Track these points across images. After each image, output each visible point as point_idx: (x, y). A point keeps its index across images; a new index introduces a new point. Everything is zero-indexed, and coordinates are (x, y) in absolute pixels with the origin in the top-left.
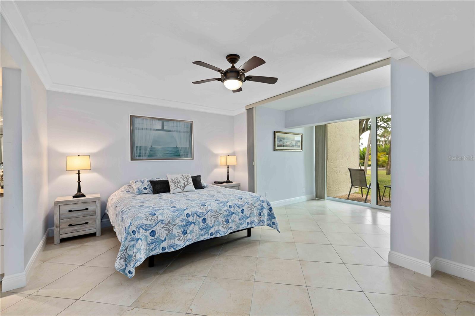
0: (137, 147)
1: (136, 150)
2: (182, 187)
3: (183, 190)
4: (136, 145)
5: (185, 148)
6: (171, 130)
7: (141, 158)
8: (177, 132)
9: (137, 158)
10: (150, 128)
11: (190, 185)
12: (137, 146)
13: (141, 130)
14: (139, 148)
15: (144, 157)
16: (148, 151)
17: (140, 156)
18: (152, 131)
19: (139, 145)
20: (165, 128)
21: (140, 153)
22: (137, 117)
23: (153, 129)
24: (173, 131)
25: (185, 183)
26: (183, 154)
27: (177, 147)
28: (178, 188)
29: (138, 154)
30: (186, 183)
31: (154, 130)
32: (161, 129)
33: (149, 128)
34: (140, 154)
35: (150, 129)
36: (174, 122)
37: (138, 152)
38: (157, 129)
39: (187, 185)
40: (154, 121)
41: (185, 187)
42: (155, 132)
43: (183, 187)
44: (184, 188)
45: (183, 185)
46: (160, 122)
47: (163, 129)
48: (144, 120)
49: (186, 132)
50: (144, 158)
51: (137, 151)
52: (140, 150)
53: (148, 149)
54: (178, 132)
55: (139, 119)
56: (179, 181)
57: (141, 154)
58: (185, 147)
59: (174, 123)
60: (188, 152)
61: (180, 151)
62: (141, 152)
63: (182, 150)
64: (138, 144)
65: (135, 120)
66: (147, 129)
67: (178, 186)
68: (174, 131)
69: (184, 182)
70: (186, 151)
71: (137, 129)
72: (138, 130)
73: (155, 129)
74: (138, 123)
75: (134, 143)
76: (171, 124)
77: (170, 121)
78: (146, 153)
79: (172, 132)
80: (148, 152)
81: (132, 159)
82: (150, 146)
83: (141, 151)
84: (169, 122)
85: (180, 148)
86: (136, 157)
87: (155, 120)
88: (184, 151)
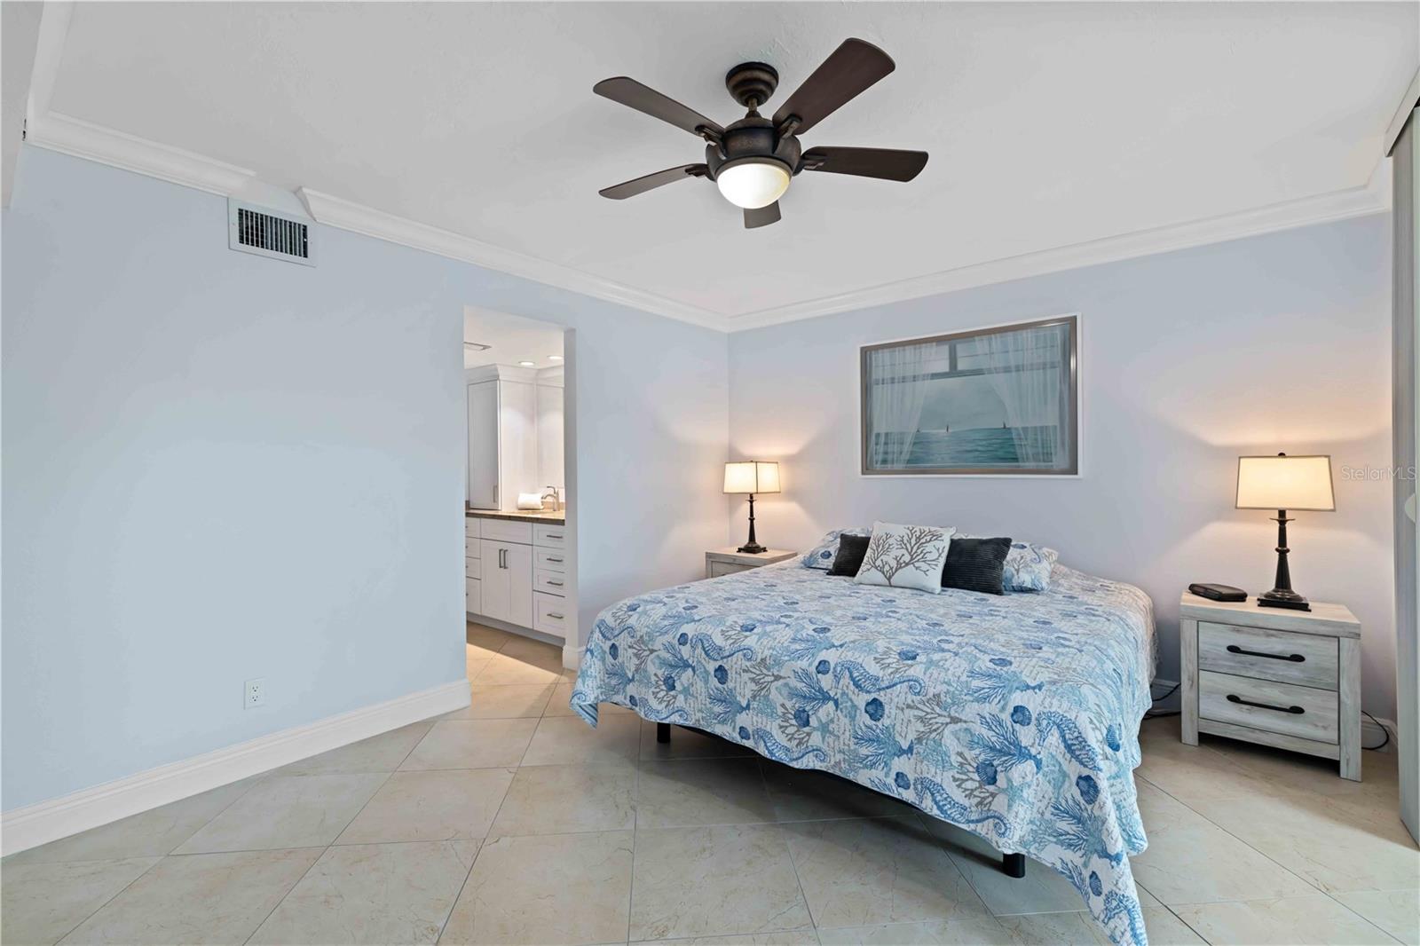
0: (878, 435)
1: (877, 444)
2: (887, 568)
3: (889, 579)
4: (875, 431)
5: (1042, 427)
6: (984, 367)
7: (889, 466)
8: (1007, 370)
9: (878, 466)
10: (912, 374)
11: (917, 568)
12: (879, 431)
13: (889, 385)
14: (882, 439)
15: (895, 465)
16: (908, 444)
17: (884, 461)
18: (919, 384)
19: (883, 431)
20: (961, 366)
21: (886, 453)
22: (877, 349)
23: (924, 375)
24: (990, 371)
25: (903, 555)
26: (1030, 451)
27: (1005, 427)
28: (876, 568)
29: (880, 457)
30: (907, 558)
31: (925, 377)
32: (946, 369)
33: (909, 373)
34: (886, 456)
35: (915, 378)
36: (993, 336)
37: (881, 449)
38: (934, 372)
39: (907, 564)
40: (923, 350)
41: (896, 570)
42: (928, 382)
43: (891, 568)
44: (893, 574)
45: (894, 564)
46: (945, 349)
47: (953, 372)
48: (897, 353)
49: (1045, 364)
50: (897, 466)
51: (878, 447)
52: (886, 444)
53: (909, 439)
54: (1010, 371)
55: (883, 353)
56: (887, 546)
57: (890, 457)
58: (1039, 425)
59: (993, 343)
60: (1056, 442)
61: (1016, 442)
62: (889, 450)
63: (1026, 439)
64: (880, 427)
65: (873, 359)
66: (904, 380)
67: (878, 563)
68: (997, 371)
69: (899, 553)
70: (1042, 440)
71: (877, 384)
72: (881, 386)
73: (928, 375)
74: (881, 364)
75: (871, 424)
76: (980, 346)
77: (977, 338)
78: (901, 453)
79: (987, 376)
80: (907, 448)
81: (867, 469)
82: (914, 430)
83: (889, 446)
84: (974, 341)
85: (1016, 429)
86: (875, 465)
87: (929, 344)
88: (1036, 440)
